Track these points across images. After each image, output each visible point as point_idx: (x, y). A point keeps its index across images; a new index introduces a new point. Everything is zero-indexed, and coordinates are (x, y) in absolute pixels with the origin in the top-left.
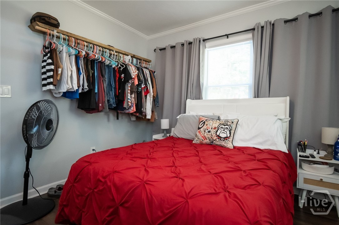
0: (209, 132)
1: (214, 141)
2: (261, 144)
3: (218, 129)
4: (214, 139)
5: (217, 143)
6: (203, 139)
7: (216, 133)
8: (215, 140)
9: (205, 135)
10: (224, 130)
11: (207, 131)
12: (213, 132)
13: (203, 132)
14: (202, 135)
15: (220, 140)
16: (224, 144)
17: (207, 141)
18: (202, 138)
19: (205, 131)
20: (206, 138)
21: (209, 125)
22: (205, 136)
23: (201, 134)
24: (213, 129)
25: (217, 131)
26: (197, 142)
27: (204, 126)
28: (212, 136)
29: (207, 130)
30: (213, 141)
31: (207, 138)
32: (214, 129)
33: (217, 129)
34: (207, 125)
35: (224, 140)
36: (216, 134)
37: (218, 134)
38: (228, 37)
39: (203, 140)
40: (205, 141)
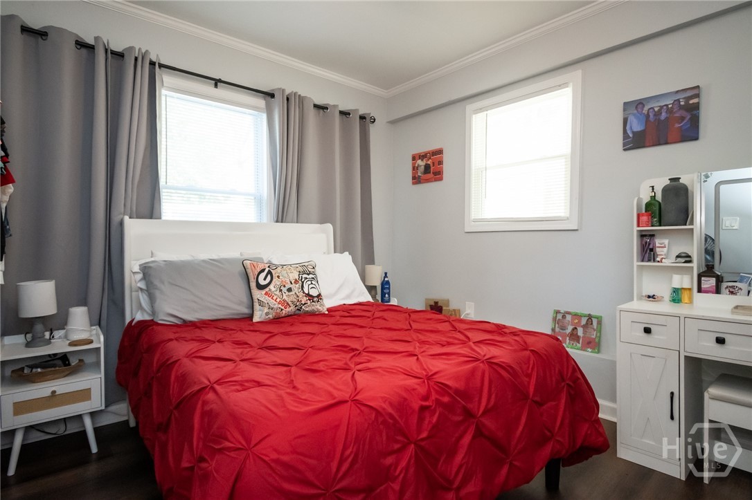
0: (290, 290)
1: (303, 307)
2: (348, 297)
3: (303, 282)
4: (303, 302)
5: (307, 309)
6: (283, 308)
7: (302, 289)
8: (305, 304)
9: (285, 297)
10: (312, 283)
11: (284, 290)
12: (296, 288)
13: (278, 293)
14: (278, 300)
15: (313, 301)
16: (319, 308)
17: (292, 309)
18: (280, 306)
19: (281, 291)
20: (288, 304)
21: (282, 276)
22: (284, 301)
23: (275, 298)
24: (294, 285)
25: (302, 286)
26: (267, 317)
27: (274, 280)
28: (298, 297)
29: (284, 286)
30: (301, 308)
31: (290, 303)
32: (295, 283)
33: (300, 282)
34: (278, 277)
35: (318, 301)
36: (304, 292)
37: (306, 291)
38: (216, 86)
39: (282, 310)
40: (287, 309)
